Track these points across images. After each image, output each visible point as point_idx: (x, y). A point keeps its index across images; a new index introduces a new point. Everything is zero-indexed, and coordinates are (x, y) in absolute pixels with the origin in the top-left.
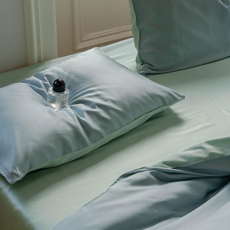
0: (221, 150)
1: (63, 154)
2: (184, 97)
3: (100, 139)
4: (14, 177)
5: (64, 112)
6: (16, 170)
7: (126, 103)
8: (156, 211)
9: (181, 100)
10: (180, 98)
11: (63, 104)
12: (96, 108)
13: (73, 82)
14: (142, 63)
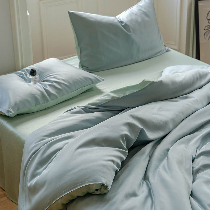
0: (118, 95)
1: (36, 105)
2: (104, 80)
3: (56, 99)
4: (9, 112)
5: (36, 85)
6: (10, 109)
7: (71, 81)
8: (83, 124)
9: (102, 81)
10: (101, 80)
11: (35, 82)
12: (53, 83)
13: (41, 72)
14: (82, 67)
